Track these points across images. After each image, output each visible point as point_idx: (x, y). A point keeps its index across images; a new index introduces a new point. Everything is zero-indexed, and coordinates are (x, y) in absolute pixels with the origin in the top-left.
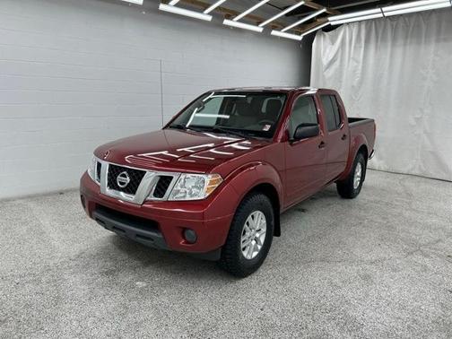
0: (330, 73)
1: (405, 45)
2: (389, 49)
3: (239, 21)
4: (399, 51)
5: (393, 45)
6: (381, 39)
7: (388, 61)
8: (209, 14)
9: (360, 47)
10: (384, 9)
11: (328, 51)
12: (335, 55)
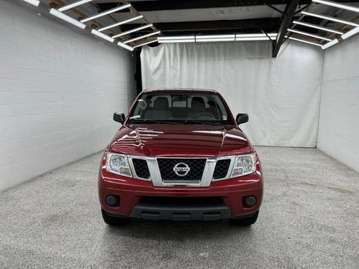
0: (156, 77)
1: (206, 60)
2: (196, 62)
3: (102, 32)
4: (203, 65)
5: (199, 60)
6: (191, 55)
7: (196, 71)
8: (84, 23)
9: (177, 60)
10: (197, 37)
11: (153, 62)
12: (160, 65)
